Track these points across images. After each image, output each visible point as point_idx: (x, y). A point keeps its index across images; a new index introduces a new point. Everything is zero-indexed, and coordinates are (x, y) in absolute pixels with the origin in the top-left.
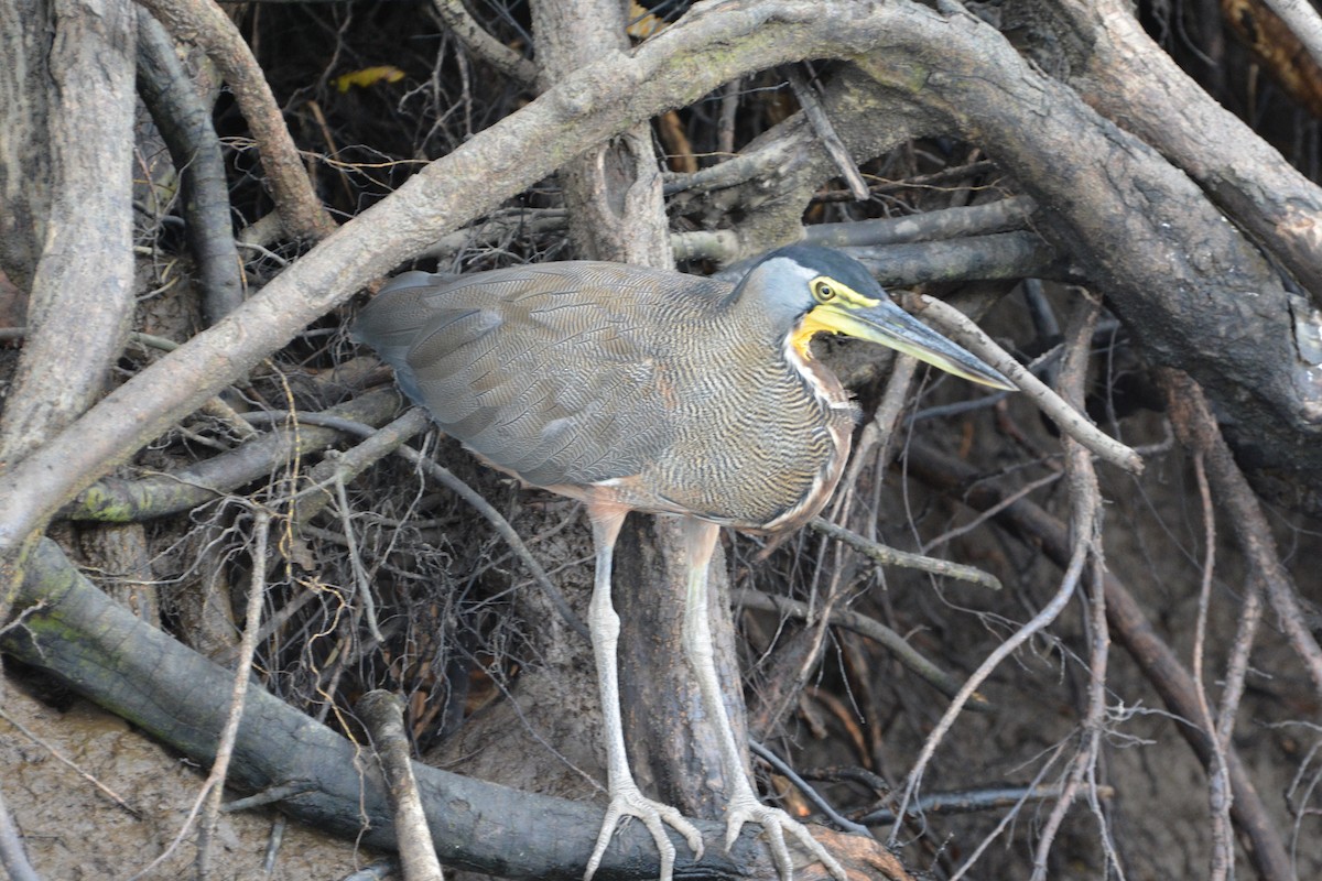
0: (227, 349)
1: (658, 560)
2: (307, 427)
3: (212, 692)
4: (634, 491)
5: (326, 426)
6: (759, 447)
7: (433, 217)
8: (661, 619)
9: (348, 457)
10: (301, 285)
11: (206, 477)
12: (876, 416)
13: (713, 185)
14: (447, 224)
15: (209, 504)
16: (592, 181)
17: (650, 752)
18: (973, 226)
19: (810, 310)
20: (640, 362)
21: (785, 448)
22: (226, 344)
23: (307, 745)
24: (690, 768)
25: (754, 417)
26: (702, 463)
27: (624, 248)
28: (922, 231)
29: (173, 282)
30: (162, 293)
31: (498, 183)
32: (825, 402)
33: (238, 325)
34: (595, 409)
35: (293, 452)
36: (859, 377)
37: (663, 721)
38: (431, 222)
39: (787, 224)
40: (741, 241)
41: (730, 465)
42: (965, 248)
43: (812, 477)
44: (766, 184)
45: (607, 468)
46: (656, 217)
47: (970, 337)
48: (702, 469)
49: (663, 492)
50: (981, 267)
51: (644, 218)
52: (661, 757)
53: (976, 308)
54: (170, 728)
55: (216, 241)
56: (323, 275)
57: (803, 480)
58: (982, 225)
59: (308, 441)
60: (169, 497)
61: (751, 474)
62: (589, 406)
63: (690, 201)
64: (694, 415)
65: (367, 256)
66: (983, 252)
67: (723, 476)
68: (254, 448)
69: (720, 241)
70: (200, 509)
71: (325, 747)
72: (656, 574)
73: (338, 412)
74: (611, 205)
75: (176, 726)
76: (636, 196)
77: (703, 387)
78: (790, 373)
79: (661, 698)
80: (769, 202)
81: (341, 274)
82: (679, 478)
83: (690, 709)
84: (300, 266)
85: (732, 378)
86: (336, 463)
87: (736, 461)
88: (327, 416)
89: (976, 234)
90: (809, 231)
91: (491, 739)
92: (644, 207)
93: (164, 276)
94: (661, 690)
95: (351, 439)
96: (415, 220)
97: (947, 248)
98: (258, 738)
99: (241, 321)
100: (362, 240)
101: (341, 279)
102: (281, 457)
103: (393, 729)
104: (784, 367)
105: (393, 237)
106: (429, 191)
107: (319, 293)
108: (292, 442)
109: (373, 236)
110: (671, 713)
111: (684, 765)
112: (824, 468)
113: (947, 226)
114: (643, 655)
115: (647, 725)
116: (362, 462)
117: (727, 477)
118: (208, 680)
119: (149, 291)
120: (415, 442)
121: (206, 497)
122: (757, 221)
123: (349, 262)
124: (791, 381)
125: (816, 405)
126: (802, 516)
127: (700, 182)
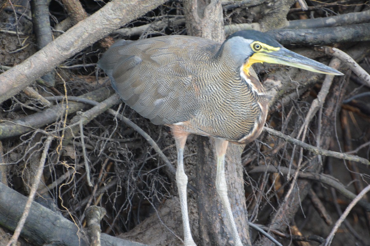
0: (26, 72)
1: (211, 154)
2: (72, 102)
3: (21, 207)
4: (189, 127)
5: (80, 102)
6: (232, 112)
7: (115, 19)
8: (211, 177)
9: (86, 114)
10: (58, 46)
11: (27, 122)
12: (318, 96)
13: (249, 5)
14: (122, 22)
15: (29, 133)
16: (192, 4)
17: (208, 229)
18: (358, 20)
19: (251, 56)
20: (188, 77)
21: (242, 111)
22: (25, 70)
23: (59, 227)
24: (222, 236)
25: (230, 100)
26: (212, 118)
27: (201, 30)
28: (337, 22)
29: (27, 45)
30: (22, 50)
31: (144, 5)
32: (256, 93)
33: (31, 62)
34: (172, 95)
35: (65, 112)
36: (311, 81)
37: (212, 217)
38: (115, 21)
39: (280, 20)
40: (261, 27)
41: (222, 119)
42: (351, 29)
43: (254, 122)
44: (270, 4)
45: (177, 118)
46: (217, 18)
47: (350, 64)
48: (212, 120)
49: (199, 128)
50: (358, 36)
51: (212, 18)
52: (211, 231)
53: (362, 53)
54: (5, 221)
55: (43, 29)
56: (67, 42)
57: (250, 124)
58: (362, 19)
59: (72, 108)
60: (10, 130)
61: (230, 122)
62: (170, 94)
63: (241, 11)
64: (207, 99)
65: (87, 34)
66: (359, 30)
67: (220, 123)
68: (49, 111)
69: (253, 27)
70: (25, 135)
71: (67, 228)
72: (210, 159)
73: (86, 96)
74: (198, 13)
75: (7, 220)
76: (208, 10)
77: (209, 88)
78: (242, 82)
79: (212, 208)
80: (272, 11)
81: (76, 42)
82: (204, 123)
83: (222, 213)
84: (59, 39)
85: (219, 85)
86: (80, 117)
87: (224, 117)
88: (81, 98)
89: (359, 23)
90: (290, 23)
91: (151, 225)
92: (212, 14)
93: (23, 44)
94: (212, 205)
95: (88, 107)
96: (107, 20)
97: (344, 29)
98: (39, 225)
99: (32, 61)
100: (85, 28)
101: (75, 44)
102: (60, 114)
103: (95, 222)
104: (240, 79)
105: (98, 27)
106: (114, 9)
107: (65, 49)
108: (65, 108)
109: (90, 27)
110: (215, 214)
111: (220, 235)
112: (258, 119)
113: (348, 20)
114: (205, 191)
115: (206, 219)
116: (91, 116)
117: (221, 123)
118: (19, 202)
119: (17, 49)
120: (115, 107)
121: (27, 130)
122: (268, 19)
123: (79, 37)
124: (243, 85)
125: (252, 94)
126: (251, 137)
127: (244, 4)
